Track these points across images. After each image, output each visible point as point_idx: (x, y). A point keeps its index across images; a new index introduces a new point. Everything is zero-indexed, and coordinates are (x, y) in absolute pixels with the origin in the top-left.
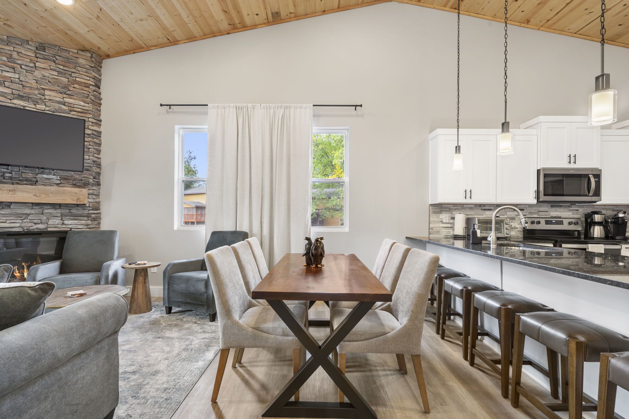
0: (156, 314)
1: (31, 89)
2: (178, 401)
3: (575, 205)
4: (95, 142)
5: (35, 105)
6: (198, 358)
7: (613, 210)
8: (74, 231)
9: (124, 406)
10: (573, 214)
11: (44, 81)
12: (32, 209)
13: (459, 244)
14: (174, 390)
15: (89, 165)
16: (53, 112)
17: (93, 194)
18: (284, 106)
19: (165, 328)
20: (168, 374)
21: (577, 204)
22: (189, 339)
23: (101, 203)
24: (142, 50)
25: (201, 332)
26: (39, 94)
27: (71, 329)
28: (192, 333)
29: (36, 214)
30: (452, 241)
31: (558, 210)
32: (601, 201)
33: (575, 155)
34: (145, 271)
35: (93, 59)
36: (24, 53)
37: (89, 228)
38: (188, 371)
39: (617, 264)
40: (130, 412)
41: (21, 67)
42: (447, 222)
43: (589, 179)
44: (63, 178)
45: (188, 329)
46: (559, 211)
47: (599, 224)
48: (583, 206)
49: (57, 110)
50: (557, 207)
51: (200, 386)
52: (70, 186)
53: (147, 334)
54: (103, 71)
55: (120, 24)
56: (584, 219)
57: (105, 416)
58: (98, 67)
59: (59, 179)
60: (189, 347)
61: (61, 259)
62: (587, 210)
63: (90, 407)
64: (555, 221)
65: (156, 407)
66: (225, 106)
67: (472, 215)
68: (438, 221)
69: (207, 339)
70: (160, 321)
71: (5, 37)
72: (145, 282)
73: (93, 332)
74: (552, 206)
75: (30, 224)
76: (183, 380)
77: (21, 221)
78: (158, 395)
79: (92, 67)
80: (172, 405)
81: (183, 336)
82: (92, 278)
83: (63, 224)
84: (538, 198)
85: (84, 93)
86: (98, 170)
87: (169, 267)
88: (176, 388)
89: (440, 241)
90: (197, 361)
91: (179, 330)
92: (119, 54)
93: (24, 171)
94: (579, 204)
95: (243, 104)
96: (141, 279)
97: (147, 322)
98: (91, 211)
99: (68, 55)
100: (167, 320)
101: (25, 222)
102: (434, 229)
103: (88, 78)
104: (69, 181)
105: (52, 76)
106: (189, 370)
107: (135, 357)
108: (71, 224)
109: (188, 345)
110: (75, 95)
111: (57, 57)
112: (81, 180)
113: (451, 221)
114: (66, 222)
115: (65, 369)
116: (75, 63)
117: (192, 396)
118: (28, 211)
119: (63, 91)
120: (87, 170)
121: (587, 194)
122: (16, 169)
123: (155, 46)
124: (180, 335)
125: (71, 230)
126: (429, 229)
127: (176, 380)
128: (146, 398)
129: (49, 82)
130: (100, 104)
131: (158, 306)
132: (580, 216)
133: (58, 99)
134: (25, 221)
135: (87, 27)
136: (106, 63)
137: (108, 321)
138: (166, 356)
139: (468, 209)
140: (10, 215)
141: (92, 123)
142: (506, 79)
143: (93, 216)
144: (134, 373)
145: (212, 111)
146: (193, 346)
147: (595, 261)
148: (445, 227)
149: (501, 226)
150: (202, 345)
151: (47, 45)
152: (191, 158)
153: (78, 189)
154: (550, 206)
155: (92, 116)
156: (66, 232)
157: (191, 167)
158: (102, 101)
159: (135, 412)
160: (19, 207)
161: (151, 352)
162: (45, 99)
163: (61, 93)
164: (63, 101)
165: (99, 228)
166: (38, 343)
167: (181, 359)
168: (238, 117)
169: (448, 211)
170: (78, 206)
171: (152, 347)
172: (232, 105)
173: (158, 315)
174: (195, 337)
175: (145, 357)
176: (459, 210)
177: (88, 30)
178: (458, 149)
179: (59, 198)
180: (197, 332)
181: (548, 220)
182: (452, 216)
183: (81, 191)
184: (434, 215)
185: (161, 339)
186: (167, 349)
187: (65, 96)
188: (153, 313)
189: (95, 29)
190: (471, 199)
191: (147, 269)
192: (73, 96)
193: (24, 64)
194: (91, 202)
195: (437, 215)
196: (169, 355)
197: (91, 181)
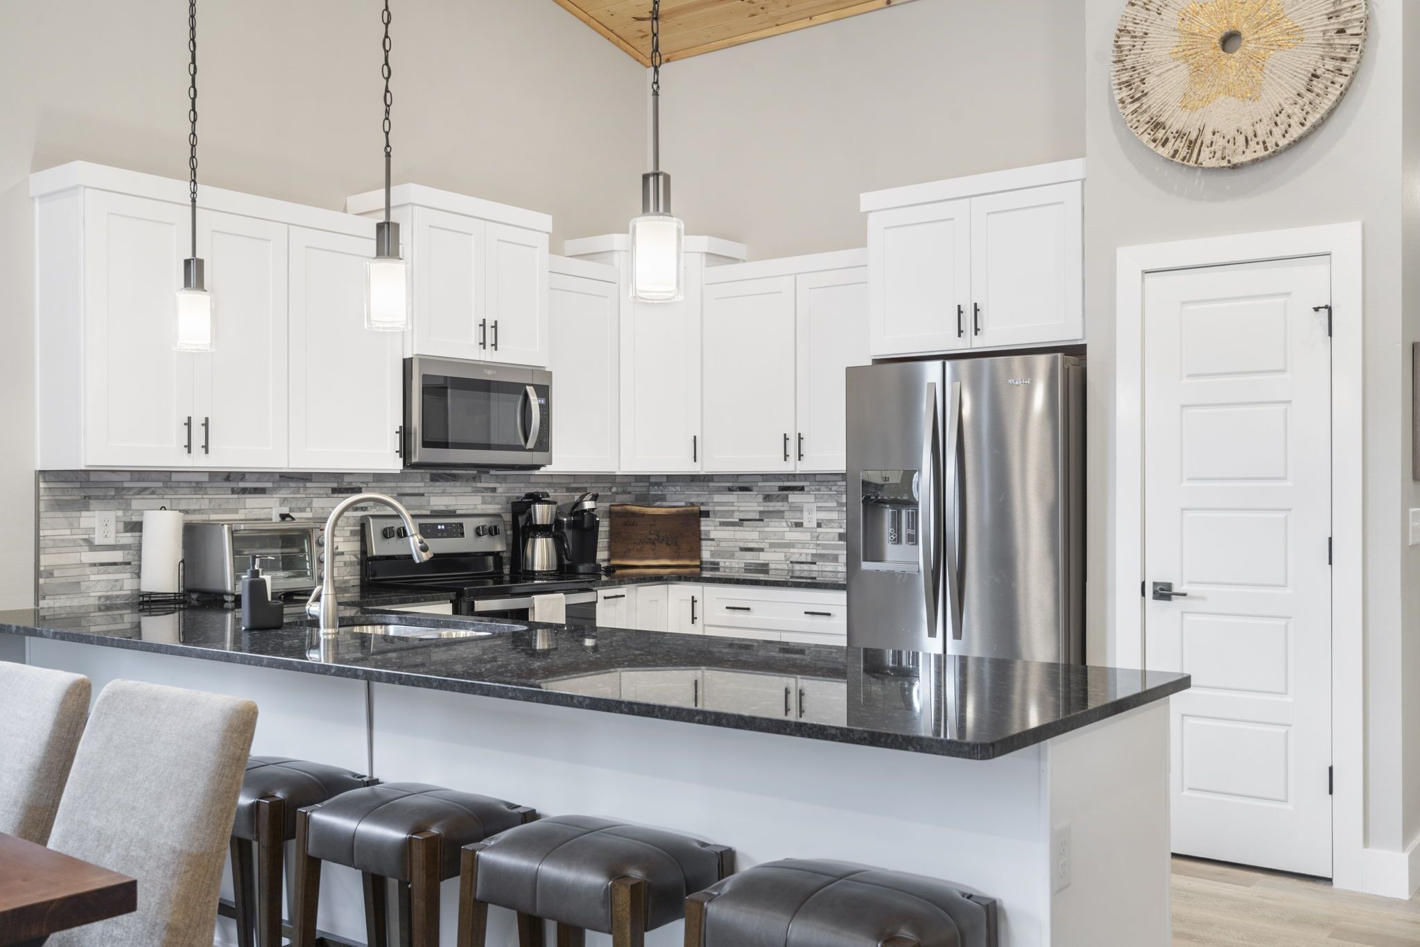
3: (488, 473)
7: (569, 490)
10: (484, 502)
13: (162, 628)
21: (493, 472)
30: (129, 617)
31: (449, 490)
32: (551, 463)
33: (496, 322)
39: (582, 645)
42: (111, 541)
43: (526, 396)
46: (450, 494)
47: (544, 530)
48: (504, 479)
50: (447, 481)
56: (508, 517)
62: (514, 488)
64: (445, 525)
67: (199, 511)
68: (74, 541)
74: (434, 478)
84: (405, 452)
89: (83, 622)
94: (498, 473)
102: (56, 573)
113: (128, 538)
121: (523, 443)
126: (38, 574)
132: (499, 506)
139: (187, 491)
142: (387, 79)
147: (536, 642)
148: (102, 564)
149: (303, 551)
154: (428, 476)
169: (113, 498)
176: (153, 493)
178: (194, 273)
181: (426, 524)
182: (128, 519)
184: (59, 514)
190: (207, 452)
195: (68, 514)
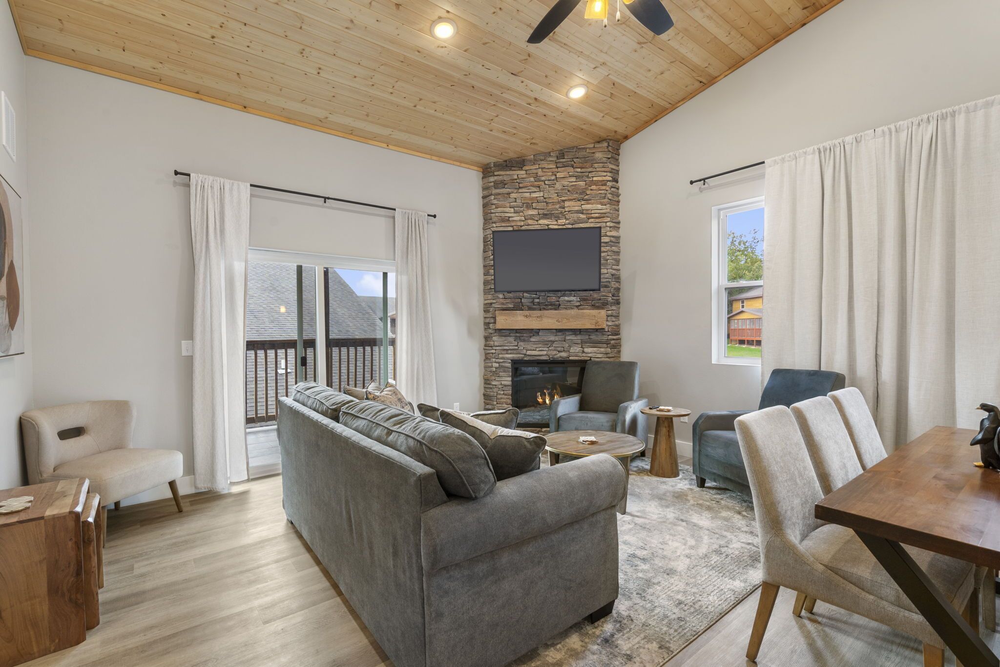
0: (683, 483)
1: (553, 205)
2: (694, 629)
4: (614, 250)
5: (557, 221)
6: (735, 573)
8: (595, 361)
9: (626, 602)
11: (564, 191)
12: (556, 335)
14: (692, 610)
15: (607, 280)
16: (572, 224)
17: (612, 316)
18: (935, 116)
19: (692, 507)
20: (687, 581)
22: (725, 537)
23: (621, 326)
24: (666, 113)
25: (746, 532)
26: (560, 207)
27: (561, 494)
28: (732, 528)
29: (560, 341)
34: (670, 420)
35: (610, 148)
36: (546, 167)
37: (609, 358)
38: (716, 588)
40: (632, 614)
41: (545, 184)
44: (583, 299)
45: (726, 519)
49: (576, 222)
51: (732, 621)
52: (589, 307)
53: (668, 510)
54: (621, 159)
55: (636, 91)
57: (602, 606)
58: (615, 156)
59: (579, 300)
60: (723, 550)
61: (581, 393)
63: (584, 588)
65: (664, 622)
66: (797, 155)
69: (754, 546)
70: (687, 496)
71: (532, 157)
72: (669, 436)
73: (584, 502)
75: (555, 352)
76: (706, 599)
77: (547, 349)
78: (669, 607)
79: (609, 158)
80: (685, 631)
81: (718, 529)
82: (608, 422)
83: (583, 352)
85: (601, 193)
86: (617, 285)
87: (701, 419)
88: (695, 608)
90: (733, 578)
91: (713, 518)
92: (638, 129)
93: (549, 295)
95: (834, 141)
96: (664, 430)
97: (670, 492)
98: (610, 337)
99: (585, 153)
100: (697, 495)
101: (551, 350)
103: (605, 174)
104: (588, 302)
105: (571, 184)
106: (718, 588)
107: (648, 539)
108: (592, 352)
109: (723, 547)
110: (593, 199)
111: (575, 160)
112: (600, 299)
114: (586, 350)
115: (557, 537)
116: (592, 160)
117: (718, 631)
118: (552, 338)
119: (581, 197)
120: (606, 286)
122: (543, 294)
123: (683, 100)
124: (712, 525)
125: (590, 360)
127: (698, 596)
128: (653, 603)
129: (568, 191)
130: (618, 202)
131: (687, 471)
133: (577, 208)
134: (550, 348)
135: (601, 111)
136: (626, 147)
137: (601, 491)
138: (688, 551)
140: (539, 342)
141: (610, 227)
143: (612, 342)
144: (644, 560)
145: (771, 170)
146: (730, 551)
150: (745, 554)
151: (566, 150)
152: (756, 241)
153: (596, 311)
155: (609, 219)
156: (585, 362)
157: (757, 254)
158: (620, 198)
159: (638, 616)
160: (546, 333)
161: (670, 539)
162: (565, 212)
163: (579, 201)
164: (581, 209)
165: (620, 357)
166: (528, 503)
167: (709, 564)
168: (823, 167)
170: (597, 331)
171: (672, 531)
172: (810, 149)
173: (685, 484)
174: (735, 536)
175: (660, 543)
177: (602, 115)
179: (578, 323)
180: (739, 529)
183: (600, 313)
185: (684, 524)
186: (692, 542)
187: (583, 202)
188: (679, 481)
189: (609, 111)
191: (672, 419)
192: (590, 200)
193: (547, 179)
194: (610, 326)
196: (693, 552)
197: (610, 299)
